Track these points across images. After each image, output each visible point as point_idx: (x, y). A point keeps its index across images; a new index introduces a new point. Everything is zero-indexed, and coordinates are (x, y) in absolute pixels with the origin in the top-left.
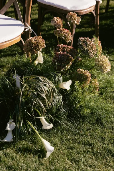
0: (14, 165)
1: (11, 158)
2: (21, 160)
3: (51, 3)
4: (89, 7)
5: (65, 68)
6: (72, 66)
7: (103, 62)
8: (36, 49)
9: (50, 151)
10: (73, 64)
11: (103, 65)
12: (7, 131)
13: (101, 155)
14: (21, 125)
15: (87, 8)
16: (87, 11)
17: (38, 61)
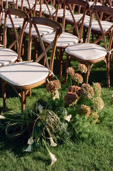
0: (29, 168)
1: (28, 163)
2: (34, 165)
3: (73, 54)
4: (99, 57)
5: (73, 104)
6: (77, 103)
7: (97, 102)
8: (53, 89)
9: (54, 161)
10: (78, 101)
11: (98, 104)
12: (28, 144)
13: (88, 168)
14: (38, 141)
15: (98, 58)
16: (98, 60)
17: (55, 97)
